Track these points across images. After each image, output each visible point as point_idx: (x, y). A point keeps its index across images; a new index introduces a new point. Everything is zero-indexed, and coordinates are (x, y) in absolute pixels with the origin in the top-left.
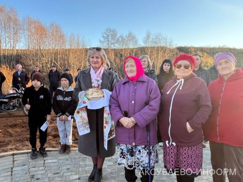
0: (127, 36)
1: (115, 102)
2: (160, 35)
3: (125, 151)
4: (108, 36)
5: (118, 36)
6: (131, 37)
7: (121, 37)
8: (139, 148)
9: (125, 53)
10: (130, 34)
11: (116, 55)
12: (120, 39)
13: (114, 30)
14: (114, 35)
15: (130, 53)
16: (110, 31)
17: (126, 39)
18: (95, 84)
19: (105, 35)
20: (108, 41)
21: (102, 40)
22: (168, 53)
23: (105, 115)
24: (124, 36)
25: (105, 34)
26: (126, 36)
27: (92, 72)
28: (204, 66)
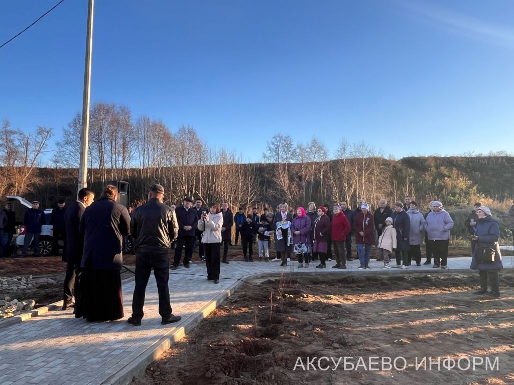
0: (310, 146)
1: (292, 226)
2: (363, 145)
3: (297, 247)
4: (278, 147)
5: (294, 146)
6: (317, 146)
7: (300, 147)
8: (303, 245)
9: (306, 175)
10: (314, 143)
11: (291, 179)
12: (298, 150)
13: (286, 137)
14: (287, 146)
15: (315, 175)
16: (281, 138)
17: (308, 150)
18: (284, 219)
19: (272, 146)
20: (278, 155)
21: (268, 153)
22: (377, 176)
23: (289, 231)
24: (304, 146)
25: (273, 144)
26: (308, 145)
27: (282, 213)
28: (448, 195)
